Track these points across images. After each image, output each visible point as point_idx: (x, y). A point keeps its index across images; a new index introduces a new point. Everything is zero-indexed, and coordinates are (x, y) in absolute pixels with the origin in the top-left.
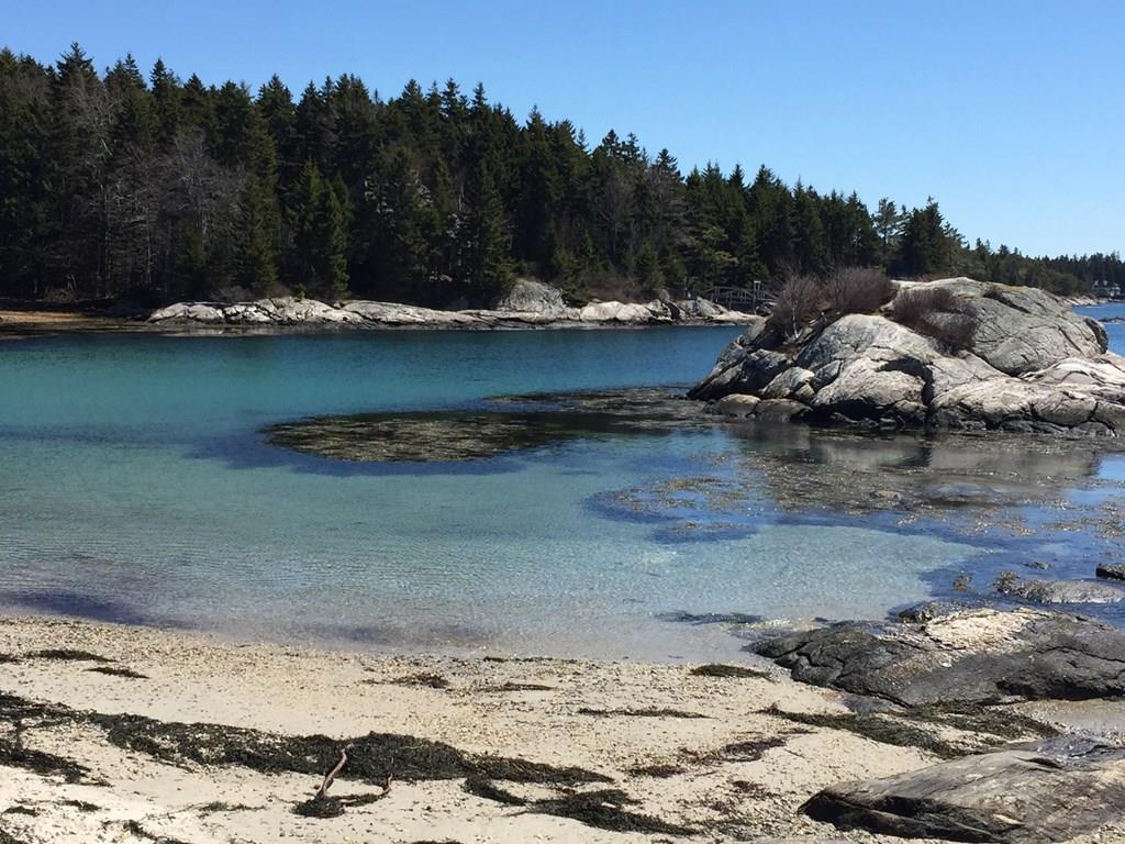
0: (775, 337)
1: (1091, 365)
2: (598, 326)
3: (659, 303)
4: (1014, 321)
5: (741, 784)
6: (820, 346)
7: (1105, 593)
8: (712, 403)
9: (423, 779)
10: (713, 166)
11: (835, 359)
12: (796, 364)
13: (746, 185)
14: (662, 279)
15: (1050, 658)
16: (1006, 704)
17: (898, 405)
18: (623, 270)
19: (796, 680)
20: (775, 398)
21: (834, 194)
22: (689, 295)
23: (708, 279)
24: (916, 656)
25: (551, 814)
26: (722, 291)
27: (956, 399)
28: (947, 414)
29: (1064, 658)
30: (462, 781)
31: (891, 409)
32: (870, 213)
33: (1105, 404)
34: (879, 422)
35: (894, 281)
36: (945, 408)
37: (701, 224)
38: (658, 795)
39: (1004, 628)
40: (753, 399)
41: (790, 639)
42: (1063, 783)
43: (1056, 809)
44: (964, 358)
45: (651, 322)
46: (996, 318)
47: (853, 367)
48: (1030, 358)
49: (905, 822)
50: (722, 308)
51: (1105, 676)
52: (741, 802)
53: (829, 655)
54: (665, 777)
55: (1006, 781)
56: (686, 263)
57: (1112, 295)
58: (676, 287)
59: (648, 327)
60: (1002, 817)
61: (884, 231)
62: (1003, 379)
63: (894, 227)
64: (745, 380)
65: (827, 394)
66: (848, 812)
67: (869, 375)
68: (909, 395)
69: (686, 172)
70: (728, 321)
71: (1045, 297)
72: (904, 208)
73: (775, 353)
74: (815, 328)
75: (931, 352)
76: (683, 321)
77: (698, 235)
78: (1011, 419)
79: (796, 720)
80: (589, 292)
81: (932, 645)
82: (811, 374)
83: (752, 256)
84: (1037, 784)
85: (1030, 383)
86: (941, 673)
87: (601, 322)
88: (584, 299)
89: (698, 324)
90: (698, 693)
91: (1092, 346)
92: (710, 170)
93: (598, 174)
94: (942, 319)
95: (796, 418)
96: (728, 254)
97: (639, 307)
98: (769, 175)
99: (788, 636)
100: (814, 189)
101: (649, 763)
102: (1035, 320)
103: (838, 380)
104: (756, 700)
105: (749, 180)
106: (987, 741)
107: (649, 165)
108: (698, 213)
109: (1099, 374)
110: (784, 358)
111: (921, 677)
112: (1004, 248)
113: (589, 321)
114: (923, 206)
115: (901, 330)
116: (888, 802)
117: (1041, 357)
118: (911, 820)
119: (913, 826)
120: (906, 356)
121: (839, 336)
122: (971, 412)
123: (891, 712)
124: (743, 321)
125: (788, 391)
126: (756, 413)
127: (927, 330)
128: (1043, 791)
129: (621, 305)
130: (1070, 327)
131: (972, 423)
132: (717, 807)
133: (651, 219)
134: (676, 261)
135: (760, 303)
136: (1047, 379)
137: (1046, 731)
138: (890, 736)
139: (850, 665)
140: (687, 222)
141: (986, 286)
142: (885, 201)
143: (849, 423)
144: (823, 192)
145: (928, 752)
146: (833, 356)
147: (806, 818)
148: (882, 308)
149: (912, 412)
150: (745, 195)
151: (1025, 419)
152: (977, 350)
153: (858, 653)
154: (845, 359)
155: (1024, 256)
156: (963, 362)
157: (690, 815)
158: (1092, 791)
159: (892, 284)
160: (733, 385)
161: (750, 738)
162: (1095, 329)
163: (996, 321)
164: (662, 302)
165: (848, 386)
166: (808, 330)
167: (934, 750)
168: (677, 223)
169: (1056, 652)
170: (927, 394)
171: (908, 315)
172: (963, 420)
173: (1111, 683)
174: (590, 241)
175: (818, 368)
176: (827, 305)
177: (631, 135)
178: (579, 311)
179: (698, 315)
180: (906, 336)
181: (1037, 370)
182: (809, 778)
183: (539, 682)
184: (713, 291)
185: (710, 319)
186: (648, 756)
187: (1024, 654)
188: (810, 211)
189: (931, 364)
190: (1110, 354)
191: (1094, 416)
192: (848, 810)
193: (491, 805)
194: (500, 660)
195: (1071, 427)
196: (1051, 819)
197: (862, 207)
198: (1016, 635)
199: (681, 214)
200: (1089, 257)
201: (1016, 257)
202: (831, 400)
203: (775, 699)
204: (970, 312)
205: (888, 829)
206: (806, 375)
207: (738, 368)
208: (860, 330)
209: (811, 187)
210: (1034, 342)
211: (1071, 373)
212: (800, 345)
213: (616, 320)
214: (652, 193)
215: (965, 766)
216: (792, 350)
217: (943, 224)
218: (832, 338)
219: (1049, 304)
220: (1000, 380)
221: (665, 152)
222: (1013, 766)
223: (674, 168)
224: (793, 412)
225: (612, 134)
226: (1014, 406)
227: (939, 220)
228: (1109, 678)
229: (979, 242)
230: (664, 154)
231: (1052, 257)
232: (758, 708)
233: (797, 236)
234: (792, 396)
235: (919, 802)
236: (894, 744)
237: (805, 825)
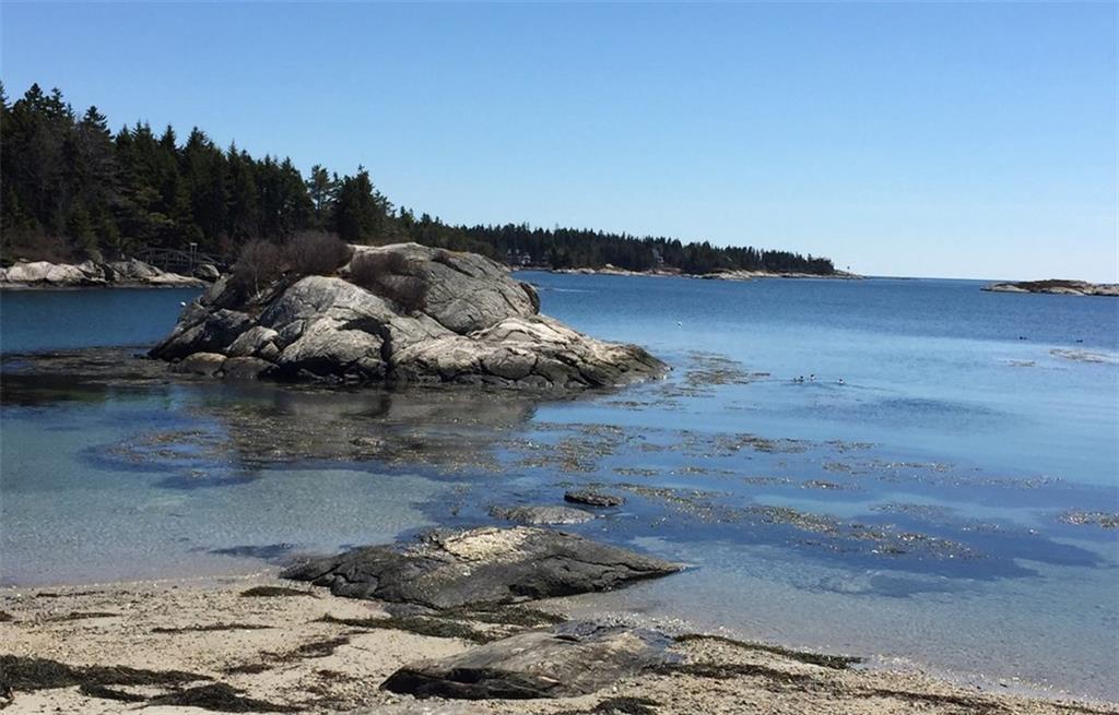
0: (237, 297)
1: (528, 324)
2: (26, 287)
3: (92, 264)
4: (461, 284)
5: (324, 672)
6: (283, 306)
7: (576, 514)
8: (176, 362)
9: (40, 689)
10: (143, 126)
11: (298, 318)
12: (258, 323)
13: (178, 147)
14: (95, 239)
15: (547, 564)
16: (517, 603)
17: (361, 362)
18: (51, 230)
19: (337, 596)
20: (241, 355)
21: (268, 159)
22: (123, 256)
23: (142, 240)
24: (441, 568)
25: (172, 705)
26: (157, 253)
27: (413, 355)
28: (405, 369)
29: (559, 564)
30: (77, 688)
31: (354, 366)
32: (304, 179)
33: (544, 359)
34: (343, 377)
35: (349, 245)
36: (404, 364)
37: (133, 185)
38: (257, 686)
39: (508, 542)
40: (221, 357)
41: (323, 563)
42: (584, 651)
43: (582, 670)
44: (417, 318)
45: (84, 283)
46: (444, 281)
47: (316, 326)
48: (476, 318)
49: (471, 687)
50: (158, 271)
51: (592, 577)
52: (330, 686)
53: (363, 573)
54: (257, 673)
55: (543, 651)
56: (118, 224)
57: (523, 262)
58: (109, 248)
59: (79, 288)
60: (545, 678)
61: (318, 198)
62: (454, 338)
63: (327, 193)
64: (208, 339)
65: (293, 351)
66: (424, 683)
67: (332, 333)
68: (369, 353)
69: (115, 131)
70: (165, 283)
71: (486, 262)
72: (335, 175)
73: (237, 313)
74: (276, 289)
75: (388, 312)
76: (117, 282)
77: (131, 195)
78: (463, 373)
79: (351, 625)
80: (15, 252)
81: (452, 559)
82: (275, 333)
83: (186, 218)
84: (566, 652)
85: (477, 341)
86: (463, 581)
87: (30, 283)
88: (11, 258)
89: (134, 286)
90: (255, 610)
91: (526, 308)
92: (140, 130)
93: (23, 129)
94: (396, 281)
95: (263, 375)
96: (163, 215)
97: (70, 267)
98: (202, 137)
99: (322, 560)
100: (249, 153)
101: (238, 665)
102: (479, 284)
103: (302, 338)
104: (309, 612)
105: (181, 142)
106: (513, 630)
107: (76, 121)
108: (129, 173)
109: (536, 333)
110: (247, 318)
111: (447, 585)
112: (426, 217)
113: (17, 282)
114: (354, 174)
115: (360, 291)
116: (456, 673)
117: (485, 317)
118: (476, 685)
119: (478, 690)
120: (365, 315)
121: (300, 296)
122: (428, 368)
123: (427, 614)
124: (180, 284)
125: (253, 350)
126: (224, 371)
127: (382, 291)
128: (572, 657)
129: (51, 265)
130: (509, 291)
131: (429, 378)
132: (312, 690)
133: (81, 177)
134: (109, 222)
135: (196, 265)
136: (492, 337)
137: (556, 620)
138: (435, 631)
139: (385, 578)
140: (118, 181)
141: (434, 251)
142: (318, 168)
143: (316, 379)
144: (257, 155)
145: (469, 641)
146: (296, 316)
147: (389, 693)
148: (340, 270)
149: (373, 368)
150: (177, 157)
151: (476, 373)
152: (429, 310)
153: (391, 569)
154: (307, 318)
155: (444, 224)
156: (416, 321)
157: (291, 696)
158: (606, 656)
159: (347, 248)
160: (198, 344)
161: (317, 640)
162: (529, 292)
163: (443, 284)
164: (95, 263)
165: (313, 344)
166: (270, 291)
167: (473, 639)
168: (107, 182)
169: (553, 560)
170: (386, 351)
171: (365, 277)
172: (421, 375)
173: (596, 582)
174: (15, 200)
175: (281, 327)
176: (287, 267)
177: (55, 90)
178: (5, 271)
179: (133, 277)
180: (365, 296)
181: (482, 329)
182: (379, 666)
183: (101, 610)
184: (148, 253)
185: (146, 281)
186: (234, 659)
187: (527, 562)
188: (245, 175)
189: (389, 323)
190: (541, 315)
191: (535, 370)
192: (424, 682)
193: (112, 703)
194: (54, 596)
195: (515, 380)
196: (580, 677)
197: (296, 172)
198: (519, 548)
199: (113, 173)
200: (502, 227)
201: (438, 225)
202: (297, 357)
203: (326, 611)
204: (421, 275)
205: (457, 695)
206: (270, 333)
207: (201, 328)
208: (320, 291)
209: (244, 152)
210: (478, 303)
211: (512, 331)
212: (261, 305)
213: (46, 280)
214: (81, 151)
215: (510, 643)
216: (254, 310)
217: (373, 192)
218: (294, 298)
219: (490, 269)
220: (450, 338)
221: (93, 109)
222: (545, 641)
223: (104, 126)
224: (261, 369)
225: (35, 88)
226: (465, 362)
227: (370, 187)
228: (596, 578)
229: (403, 210)
230: (92, 111)
231: (469, 226)
232: (312, 618)
233: (231, 200)
234: (257, 354)
235: (480, 671)
236: (440, 636)
237: (389, 697)
